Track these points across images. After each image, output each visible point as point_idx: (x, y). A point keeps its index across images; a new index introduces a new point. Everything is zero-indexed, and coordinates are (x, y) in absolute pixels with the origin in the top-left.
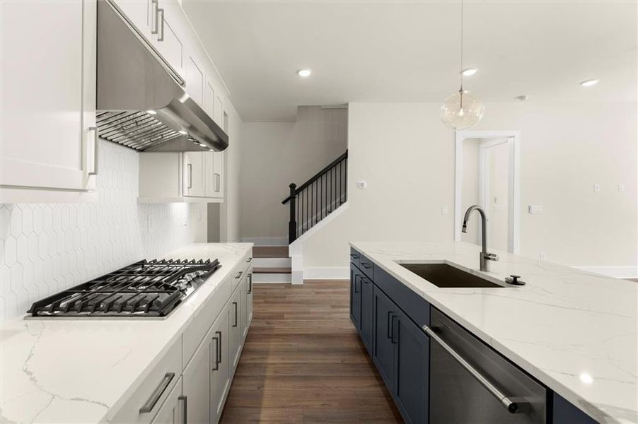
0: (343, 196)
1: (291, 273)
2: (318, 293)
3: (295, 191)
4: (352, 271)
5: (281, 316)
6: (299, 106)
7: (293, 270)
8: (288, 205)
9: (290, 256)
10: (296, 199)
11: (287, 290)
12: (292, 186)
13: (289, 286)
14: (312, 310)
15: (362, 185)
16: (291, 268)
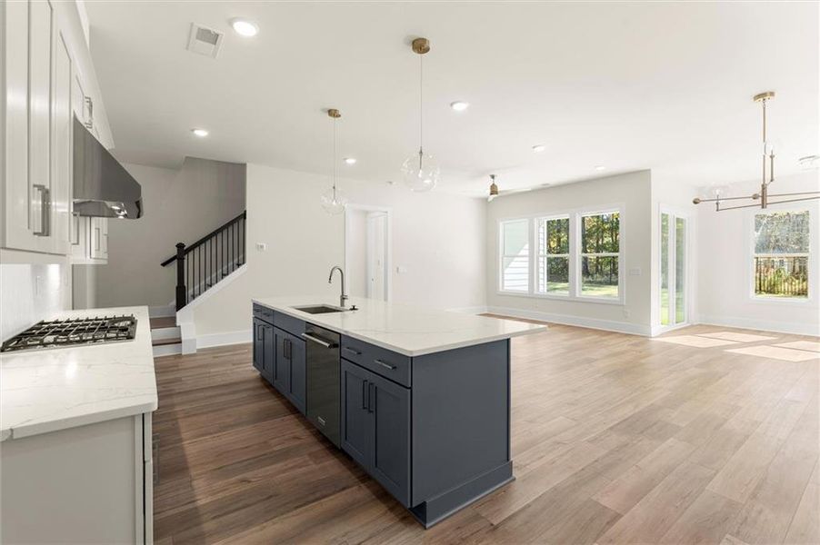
0: (241, 257)
1: (180, 342)
2: (215, 357)
3: (182, 251)
4: (254, 324)
5: (179, 380)
6: (187, 157)
7: (183, 339)
8: (174, 265)
9: (178, 324)
10: (185, 261)
11: (178, 360)
12: (180, 246)
13: (179, 356)
14: (212, 370)
15: (262, 247)
16: (180, 338)
